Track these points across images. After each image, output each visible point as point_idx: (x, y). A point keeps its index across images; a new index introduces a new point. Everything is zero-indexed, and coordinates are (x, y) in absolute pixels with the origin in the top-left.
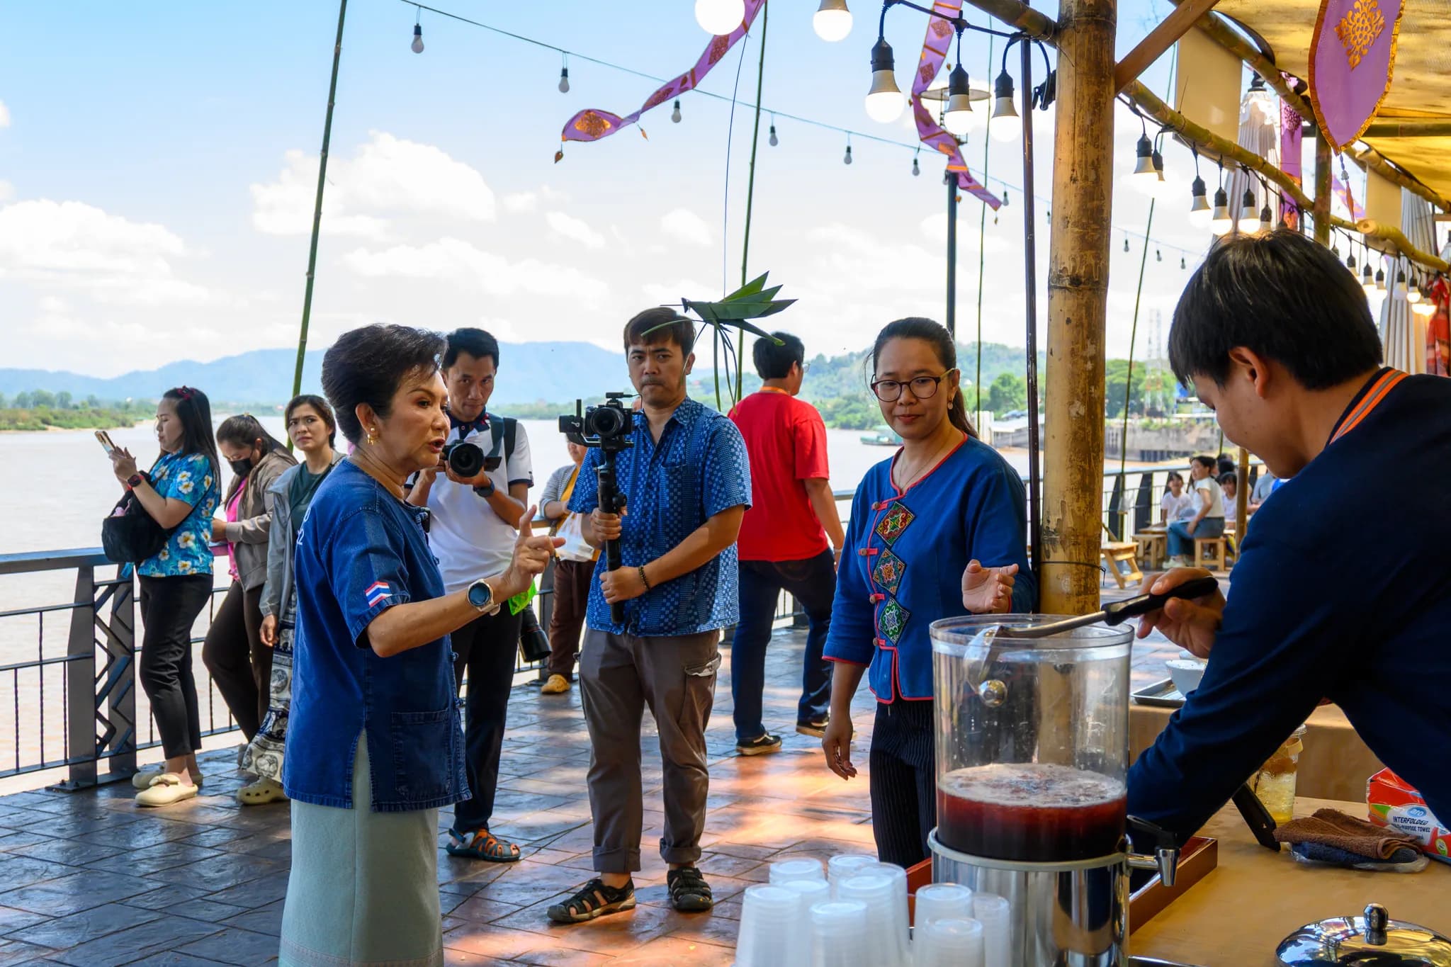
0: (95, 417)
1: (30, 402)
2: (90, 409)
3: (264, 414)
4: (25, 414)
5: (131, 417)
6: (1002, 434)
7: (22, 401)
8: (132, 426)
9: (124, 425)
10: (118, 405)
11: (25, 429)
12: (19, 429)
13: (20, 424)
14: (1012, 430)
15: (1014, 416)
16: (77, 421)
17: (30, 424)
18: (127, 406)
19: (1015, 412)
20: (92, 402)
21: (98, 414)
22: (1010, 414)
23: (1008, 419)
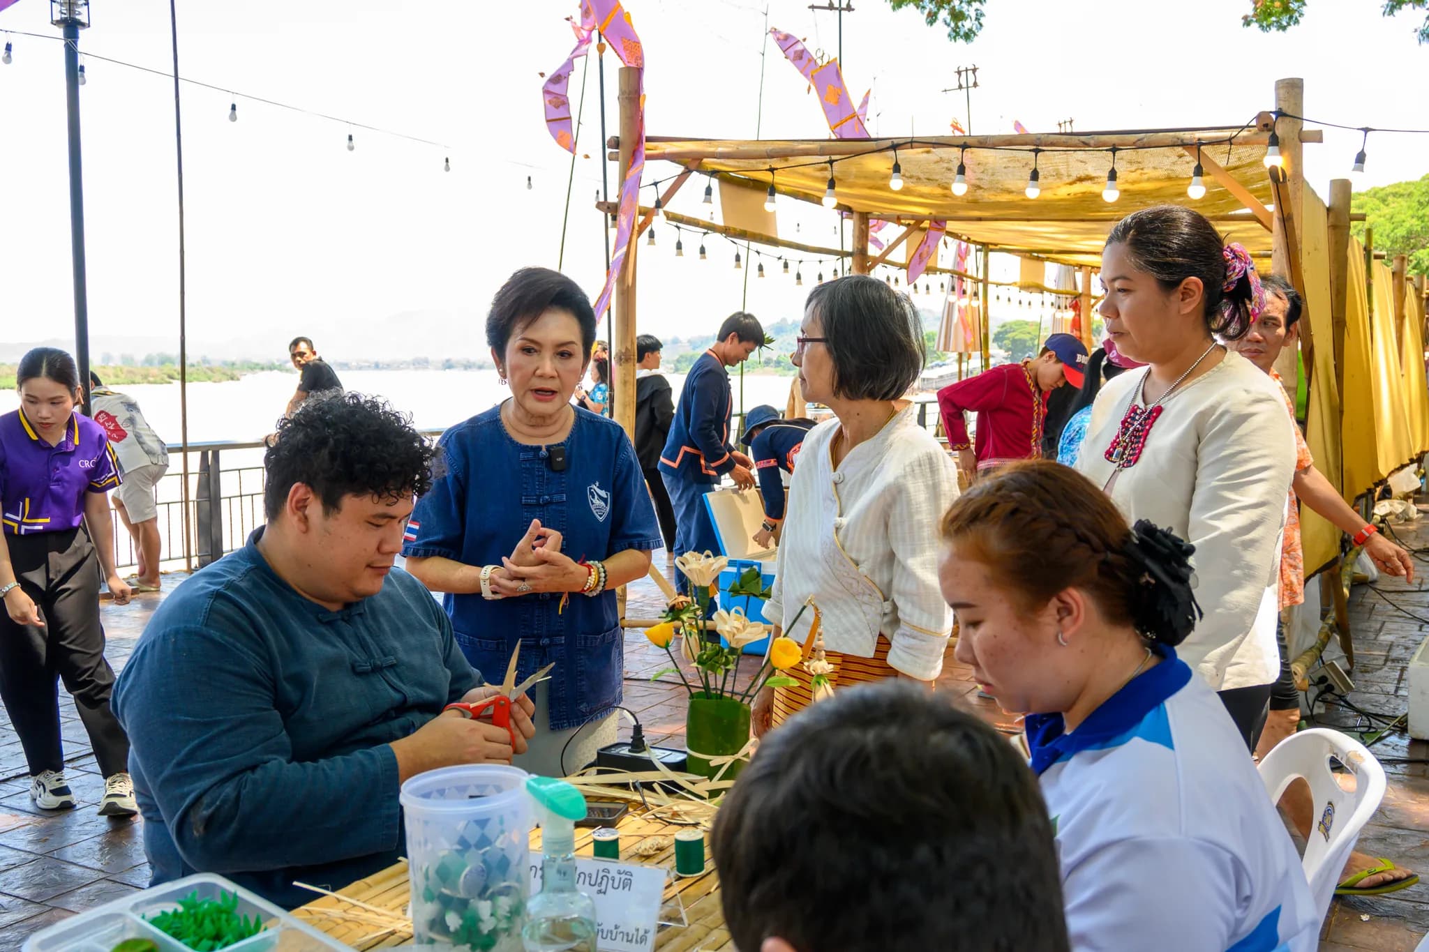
0: (210, 373)
1: (156, 362)
2: (204, 366)
3: (341, 369)
4: (154, 370)
5: (236, 373)
6: (928, 379)
7: (149, 361)
8: (238, 379)
9: (232, 379)
10: (225, 363)
11: (155, 383)
12: (150, 382)
13: (151, 379)
14: (935, 376)
15: (938, 365)
16: (195, 376)
17: (158, 379)
18: (233, 364)
19: (938, 362)
20: (205, 361)
21: (212, 370)
22: (934, 364)
23: (932, 367)
